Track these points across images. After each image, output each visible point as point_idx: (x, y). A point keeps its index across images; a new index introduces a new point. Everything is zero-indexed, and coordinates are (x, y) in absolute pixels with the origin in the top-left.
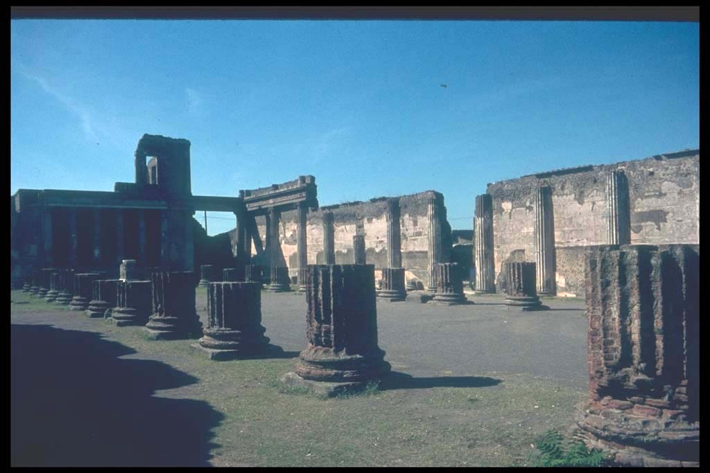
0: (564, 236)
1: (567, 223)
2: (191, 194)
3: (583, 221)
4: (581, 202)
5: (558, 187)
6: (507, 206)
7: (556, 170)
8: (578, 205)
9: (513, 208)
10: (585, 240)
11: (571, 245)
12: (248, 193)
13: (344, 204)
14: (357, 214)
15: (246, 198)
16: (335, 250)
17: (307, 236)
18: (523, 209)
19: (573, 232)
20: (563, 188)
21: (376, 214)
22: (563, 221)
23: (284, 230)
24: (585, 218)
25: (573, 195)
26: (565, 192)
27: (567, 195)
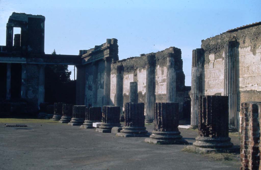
0: (244, 82)
1: (246, 71)
2: (44, 53)
3: (255, 69)
4: (254, 54)
5: (241, 41)
6: (212, 57)
7: (239, 27)
8: (252, 55)
9: (215, 59)
10: (256, 85)
11: (248, 90)
12: (85, 52)
13: (128, 59)
14: (134, 66)
15: (84, 55)
16: (123, 93)
17: (111, 82)
18: (221, 59)
19: (250, 78)
20: (244, 43)
21: (143, 66)
22: (244, 69)
23: (101, 78)
24: (257, 66)
25: (250, 48)
26: (245, 45)
27: (246, 47)
